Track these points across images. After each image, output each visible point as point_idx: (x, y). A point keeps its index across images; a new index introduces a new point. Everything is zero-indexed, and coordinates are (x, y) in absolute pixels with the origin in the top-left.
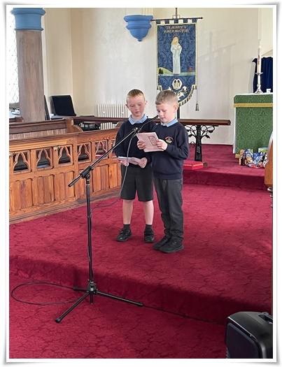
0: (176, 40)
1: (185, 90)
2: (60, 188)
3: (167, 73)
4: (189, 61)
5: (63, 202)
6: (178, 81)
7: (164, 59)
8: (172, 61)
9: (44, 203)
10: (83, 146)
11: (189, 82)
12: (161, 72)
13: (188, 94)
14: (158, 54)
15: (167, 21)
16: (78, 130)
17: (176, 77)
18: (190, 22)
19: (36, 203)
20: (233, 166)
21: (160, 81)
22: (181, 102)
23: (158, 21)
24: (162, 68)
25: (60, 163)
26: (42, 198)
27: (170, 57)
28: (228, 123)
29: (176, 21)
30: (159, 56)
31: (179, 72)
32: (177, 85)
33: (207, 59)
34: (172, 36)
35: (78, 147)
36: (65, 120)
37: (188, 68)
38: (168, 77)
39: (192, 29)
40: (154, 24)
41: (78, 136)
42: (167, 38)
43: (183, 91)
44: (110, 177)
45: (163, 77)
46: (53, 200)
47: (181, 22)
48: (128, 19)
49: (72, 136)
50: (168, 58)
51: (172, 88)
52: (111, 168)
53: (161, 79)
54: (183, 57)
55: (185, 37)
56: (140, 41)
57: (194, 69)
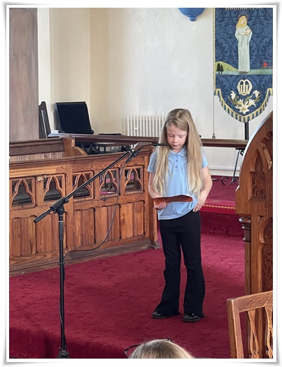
0: (243, 20)
1: (257, 96)
2: (45, 236)
3: (229, 70)
4: (262, 53)
5: (49, 256)
6: (247, 83)
7: (225, 49)
8: (236, 52)
9: (21, 256)
10: (82, 175)
11: (263, 84)
12: (220, 68)
13: (261, 102)
14: (216, 41)
17: (243, 76)
21: (219, 82)
22: (250, 115)
24: (221, 63)
25: (45, 200)
27: (234, 46)
30: (218, 44)
31: (248, 69)
32: (245, 88)
35: (74, 178)
36: (62, 139)
37: (262, 63)
38: (231, 76)
41: (74, 162)
42: (230, 18)
43: (254, 98)
44: (122, 223)
46: (34, 252)
50: (231, 47)
51: (237, 94)
52: (124, 209)
53: (221, 79)
54: (255, 46)
55: (258, 17)
56: (193, 20)
57: (270, 65)
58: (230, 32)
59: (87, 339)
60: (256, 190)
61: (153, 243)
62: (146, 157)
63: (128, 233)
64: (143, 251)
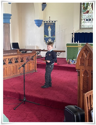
0: (49, 27)
3: (47, 37)
4: (53, 33)
5: (16, 74)
7: (46, 33)
8: (48, 33)
10: (22, 58)
11: (53, 39)
12: (45, 36)
14: (44, 31)
15: (47, 22)
16: (20, 53)
17: (49, 38)
18: (54, 22)
19: (8, 74)
20: (66, 64)
23: (44, 22)
24: (45, 35)
25: (15, 62)
26: (10, 73)
28: (64, 52)
29: (50, 22)
31: (50, 37)
32: (50, 40)
33: (59, 33)
34: (48, 26)
36: (16, 50)
37: (53, 35)
39: (54, 24)
40: (43, 22)
41: (21, 55)
42: (47, 26)
44: (30, 67)
45: (46, 38)
46: (13, 73)
48: (35, 21)
49: (19, 55)
50: (47, 32)
51: (48, 41)
52: (30, 64)
53: (45, 38)
54: (52, 32)
55: (52, 26)
56: (39, 27)
57: (55, 36)
58: (47, 29)
59: (29, 94)
60: (81, 63)
61: (36, 71)
62: (34, 54)
63: (31, 69)
64: (34, 72)
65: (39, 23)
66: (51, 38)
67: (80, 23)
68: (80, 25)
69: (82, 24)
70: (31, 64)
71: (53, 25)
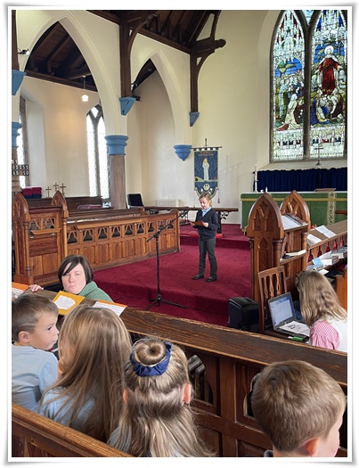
0: (206, 160)
1: (211, 190)
3: (200, 180)
4: (214, 173)
5: (139, 256)
6: (207, 185)
7: (198, 172)
8: (203, 173)
9: (129, 256)
10: (151, 223)
11: (214, 186)
12: (196, 180)
13: (213, 193)
14: (195, 168)
15: (200, 149)
16: (147, 214)
18: (214, 149)
19: (124, 256)
20: (240, 236)
21: (196, 186)
23: (195, 149)
24: (197, 177)
26: (128, 253)
28: (237, 210)
29: (206, 149)
30: (195, 170)
31: (208, 180)
32: (207, 187)
33: (225, 172)
34: (204, 158)
35: (148, 224)
37: (213, 177)
38: (201, 183)
39: (216, 153)
40: (192, 151)
42: (200, 159)
44: (166, 242)
45: (198, 183)
47: (209, 149)
48: (176, 147)
49: (145, 217)
52: (167, 236)
55: (212, 159)
56: (184, 160)
57: (217, 178)
60: (256, 226)
61: (178, 250)
62: (175, 215)
64: (175, 253)
65: (183, 152)
66: (209, 183)
67: (271, 150)
68: (271, 156)
69: (275, 153)
70: (169, 236)
71: (213, 156)
